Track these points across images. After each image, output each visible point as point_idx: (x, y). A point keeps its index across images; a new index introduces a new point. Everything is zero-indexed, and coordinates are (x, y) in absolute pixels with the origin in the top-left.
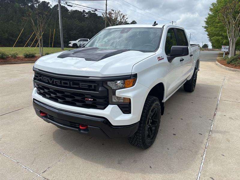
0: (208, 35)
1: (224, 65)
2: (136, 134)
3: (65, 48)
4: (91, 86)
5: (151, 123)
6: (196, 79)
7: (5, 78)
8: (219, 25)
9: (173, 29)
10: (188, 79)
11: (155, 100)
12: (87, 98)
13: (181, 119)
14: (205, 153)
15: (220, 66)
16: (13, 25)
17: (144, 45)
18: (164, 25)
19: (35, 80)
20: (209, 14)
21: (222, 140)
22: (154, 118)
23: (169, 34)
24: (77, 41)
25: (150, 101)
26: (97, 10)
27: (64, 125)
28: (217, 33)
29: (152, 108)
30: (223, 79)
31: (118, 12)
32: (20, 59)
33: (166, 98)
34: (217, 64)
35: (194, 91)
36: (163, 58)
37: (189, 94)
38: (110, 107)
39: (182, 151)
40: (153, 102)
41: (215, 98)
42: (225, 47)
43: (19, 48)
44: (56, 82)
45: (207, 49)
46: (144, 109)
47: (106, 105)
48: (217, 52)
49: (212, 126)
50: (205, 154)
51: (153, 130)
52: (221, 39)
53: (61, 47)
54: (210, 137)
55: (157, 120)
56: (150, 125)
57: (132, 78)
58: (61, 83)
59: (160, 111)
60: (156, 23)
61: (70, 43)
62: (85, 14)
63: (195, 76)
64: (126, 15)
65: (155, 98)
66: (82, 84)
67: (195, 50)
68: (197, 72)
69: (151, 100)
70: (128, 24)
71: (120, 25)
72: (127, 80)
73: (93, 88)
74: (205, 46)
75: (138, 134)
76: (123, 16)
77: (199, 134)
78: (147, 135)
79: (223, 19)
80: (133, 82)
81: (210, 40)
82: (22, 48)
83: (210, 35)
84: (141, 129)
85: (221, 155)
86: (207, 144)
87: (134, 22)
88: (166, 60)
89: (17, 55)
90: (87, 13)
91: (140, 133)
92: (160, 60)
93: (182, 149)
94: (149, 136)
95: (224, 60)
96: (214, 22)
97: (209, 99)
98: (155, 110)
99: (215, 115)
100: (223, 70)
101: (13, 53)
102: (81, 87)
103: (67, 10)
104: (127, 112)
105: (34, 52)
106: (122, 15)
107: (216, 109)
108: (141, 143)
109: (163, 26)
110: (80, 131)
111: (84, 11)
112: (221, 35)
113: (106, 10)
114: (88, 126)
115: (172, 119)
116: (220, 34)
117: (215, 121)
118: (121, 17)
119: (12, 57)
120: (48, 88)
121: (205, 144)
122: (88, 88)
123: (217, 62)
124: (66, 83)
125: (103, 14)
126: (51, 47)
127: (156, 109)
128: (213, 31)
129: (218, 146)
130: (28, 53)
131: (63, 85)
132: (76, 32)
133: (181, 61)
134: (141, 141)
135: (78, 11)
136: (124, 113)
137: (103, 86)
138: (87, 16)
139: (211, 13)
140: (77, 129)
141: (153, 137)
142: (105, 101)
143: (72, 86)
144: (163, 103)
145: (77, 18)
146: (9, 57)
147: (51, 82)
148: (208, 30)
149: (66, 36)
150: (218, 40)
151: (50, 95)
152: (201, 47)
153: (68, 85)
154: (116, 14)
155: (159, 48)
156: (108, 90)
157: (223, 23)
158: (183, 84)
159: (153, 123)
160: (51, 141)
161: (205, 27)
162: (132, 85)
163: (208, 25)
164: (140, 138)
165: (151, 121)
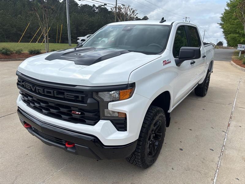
0: (224, 32)
1: (240, 65)
2: (134, 153)
3: (72, 45)
4: (78, 97)
5: (154, 137)
6: (209, 82)
7: (5, 76)
8: (236, 21)
9: (183, 26)
10: (200, 83)
11: (158, 112)
12: (74, 111)
13: (190, 130)
14: (216, 175)
15: (235, 66)
16: (22, 19)
17: (150, 45)
18: (174, 22)
19: (18, 86)
20: (226, 10)
21: (236, 159)
22: (157, 132)
23: (179, 32)
24: (86, 37)
25: (152, 114)
26: (106, 5)
27: (49, 140)
28: (233, 30)
29: (154, 121)
30: (238, 82)
31: (128, 7)
32: (25, 55)
33: (173, 107)
34: (232, 64)
35: (206, 95)
36: (170, 62)
37: (200, 99)
38: (101, 122)
39: (189, 171)
40: (156, 115)
41: (229, 105)
42: (241, 46)
43: (26, 43)
44: (38, 90)
45: (221, 46)
46: (144, 123)
47: (96, 120)
48: (232, 50)
49: (226, 139)
50: (216, 177)
51: (156, 145)
52: (238, 37)
53: (68, 43)
54: (222, 154)
55: (161, 134)
56: (152, 141)
57: (128, 88)
58: (44, 91)
59: (165, 123)
60: (164, 19)
61: (78, 39)
62: (95, 9)
63: (207, 79)
64: (136, 10)
65: (158, 109)
66: (67, 95)
67: (209, 50)
68: (210, 74)
69: (154, 112)
70: (140, 19)
71: (130, 21)
72: (122, 90)
73: (80, 99)
74: (220, 44)
75: (136, 153)
76: (133, 12)
77: (210, 149)
78: (148, 153)
79: (241, 16)
80: (130, 93)
81: (226, 38)
82: (28, 43)
83: (226, 33)
84: (140, 147)
85: (235, 179)
86: (219, 164)
87: (145, 18)
88: (173, 63)
89: (21, 51)
90: (97, 8)
91: (139, 153)
92: (166, 64)
93: (189, 170)
94: (150, 153)
95: (240, 60)
96: (230, 18)
97: (223, 106)
98: (158, 123)
99: (229, 125)
100: (238, 71)
101: (18, 48)
102: (66, 97)
103: (77, 4)
104: (122, 129)
105: (39, 48)
106: (132, 10)
107: (231, 118)
108: (140, 163)
109: (172, 22)
110: (67, 149)
111: (94, 5)
112: (238, 33)
113: (116, 5)
114: (75, 144)
115: (180, 130)
116: (237, 31)
117: (229, 133)
118: (131, 12)
119: (16, 53)
120: (32, 97)
121: (216, 164)
122: (74, 99)
123: (232, 62)
124: (50, 93)
125: (111, 9)
126: (58, 42)
127: (160, 121)
128: (229, 28)
129: (232, 166)
130: (33, 49)
131: (46, 93)
132: (86, 27)
133: (191, 63)
134: (140, 161)
135: (88, 5)
136: (118, 130)
137: (93, 98)
138: (97, 11)
139: (227, 8)
140: (64, 147)
141: (156, 153)
142: (96, 115)
143: (56, 95)
144: (169, 113)
145: (87, 13)
146: (14, 53)
147: (33, 90)
148: (223, 27)
149: (75, 32)
150: (234, 38)
151: (34, 104)
152: (216, 45)
153: (52, 95)
154: (125, 8)
155: (166, 50)
156: (98, 102)
157: (240, 20)
158: (194, 88)
159: (156, 137)
160: (39, 154)
161: (220, 24)
162: (128, 96)
163: (224, 22)
164: (139, 158)
165: (153, 135)
